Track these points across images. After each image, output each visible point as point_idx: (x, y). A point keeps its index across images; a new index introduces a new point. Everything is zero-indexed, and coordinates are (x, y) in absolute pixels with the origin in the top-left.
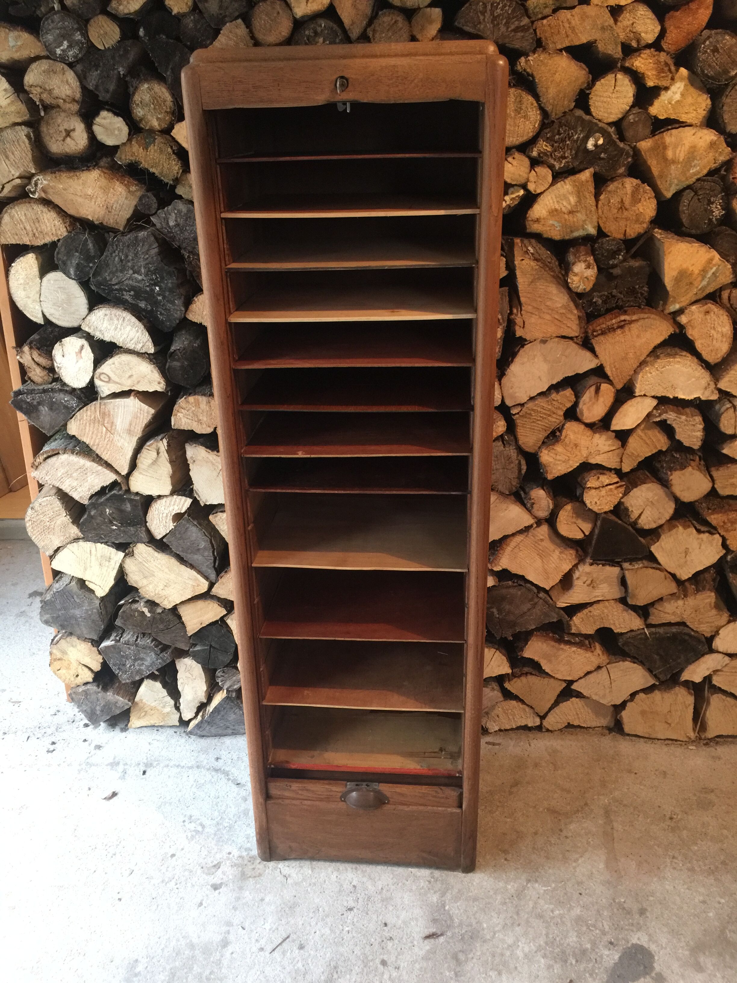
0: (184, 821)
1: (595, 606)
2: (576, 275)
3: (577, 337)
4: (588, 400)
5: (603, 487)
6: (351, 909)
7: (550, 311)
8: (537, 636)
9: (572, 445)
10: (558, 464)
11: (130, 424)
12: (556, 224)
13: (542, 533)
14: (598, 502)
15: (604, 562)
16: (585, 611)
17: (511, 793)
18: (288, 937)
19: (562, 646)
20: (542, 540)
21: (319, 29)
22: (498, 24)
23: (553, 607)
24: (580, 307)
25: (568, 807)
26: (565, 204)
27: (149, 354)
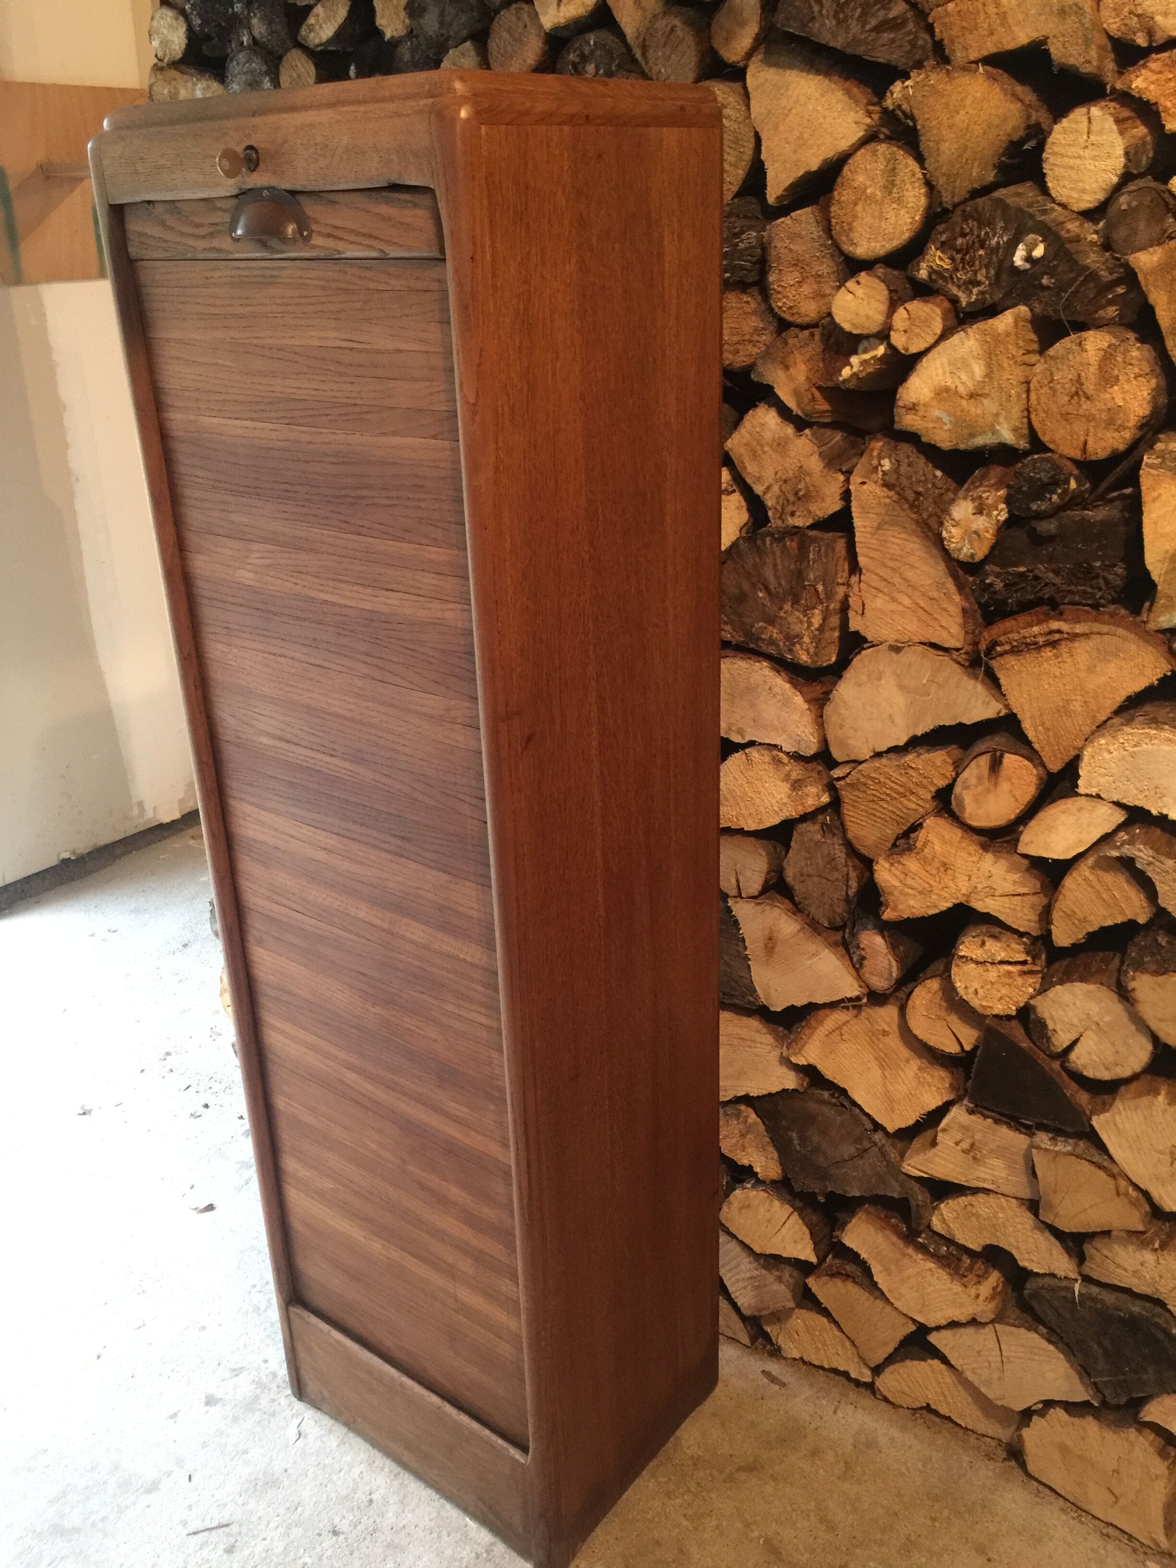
1: (981, 1197)
2: (956, 524)
3: (957, 650)
4: (973, 781)
5: (993, 963)
6: (335, 1533)
7: (910, 591)
8: (867, 1212)
9: (936, 864)
10: (907, 894)
12: (946, 419)
13: (888, 1019)
14: (980, 991)
15: (998, 1117)
16: (963, 1200)
17: (731, 1478)
18: (227, 1525)
19: (910, 1251)
20: (885, 1033)
21: (587, 51)
22: (846, 19)
23: (895, 1170)
24: (967, 590)
26: (964, 377)
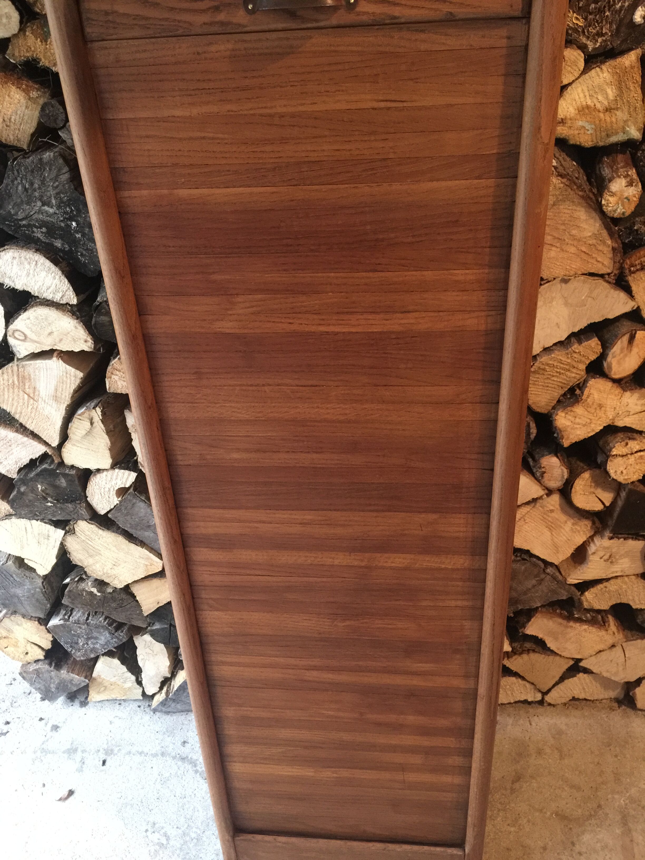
0: (147, 831)
1: (612, 582)
2: (613, 194)
3: (609, 274)
4: (618, 352)
5: (632, 454)
7: (575, 243)
8: (541, 612)
9: (595, 406)
10: (577, 428)
11: (56, 390)
12: (588, 126)
13: (553, 503)
14: (625, 472)
15: (626, 536)
16: (600, 586)
17: (513, 790)
19: (571, 624)
20: (552, 511)
23: (563, 584)
24: (616, 236)
25: (580, 811)
26: (600, 98)
27: (72, 306)
